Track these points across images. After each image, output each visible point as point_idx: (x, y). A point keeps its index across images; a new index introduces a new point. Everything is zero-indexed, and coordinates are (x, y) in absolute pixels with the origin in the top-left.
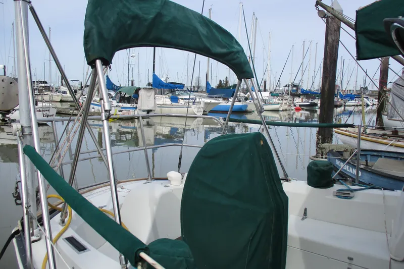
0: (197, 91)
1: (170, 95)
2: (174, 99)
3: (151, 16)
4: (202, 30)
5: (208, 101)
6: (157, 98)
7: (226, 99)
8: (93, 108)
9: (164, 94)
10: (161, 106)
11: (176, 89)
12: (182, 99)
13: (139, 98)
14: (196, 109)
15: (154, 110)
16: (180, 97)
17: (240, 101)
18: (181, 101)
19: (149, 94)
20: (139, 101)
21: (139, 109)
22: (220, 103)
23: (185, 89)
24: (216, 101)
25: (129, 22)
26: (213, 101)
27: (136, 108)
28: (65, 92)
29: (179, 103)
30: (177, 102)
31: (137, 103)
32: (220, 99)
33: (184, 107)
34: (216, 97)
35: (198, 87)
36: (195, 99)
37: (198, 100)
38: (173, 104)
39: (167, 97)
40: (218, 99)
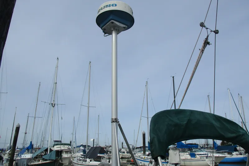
0: (207, 148)
1: (189, 152)
2: (193, 155)
3: (185, 122)
4: (216, 124)
5: (217, 155)
6: (181, 155)
7: (230, 153)
8: (141, 163)
9: (185, 152)
10: (184, 160)
11: (193, 148)
12: (198, 155)
13: (169, 155)
14: (209, 162)
15: (180, 164)
16: (196, 153)
17: (241, 154)
18: (198, 156)
19: (175, 153)
20: (169, 158)
21: (170, 163)
22: (226, 156)
23: (199, 147)
24: (223, 155)
25: (173, 129)
26: (221, 155)
27: (168, 162)
28: (124, 152)
29: (196, 157)
30: (195, 157)
31: (168, 159)
32: (225, 154)
33: (200, 161)
34: (222, 152)
35: (208, 145)
36: (208, 154)
37: (209, 155)
38: (192, 158)
39: (188, 153)
40: (223, 153)
